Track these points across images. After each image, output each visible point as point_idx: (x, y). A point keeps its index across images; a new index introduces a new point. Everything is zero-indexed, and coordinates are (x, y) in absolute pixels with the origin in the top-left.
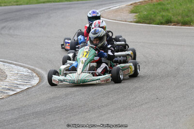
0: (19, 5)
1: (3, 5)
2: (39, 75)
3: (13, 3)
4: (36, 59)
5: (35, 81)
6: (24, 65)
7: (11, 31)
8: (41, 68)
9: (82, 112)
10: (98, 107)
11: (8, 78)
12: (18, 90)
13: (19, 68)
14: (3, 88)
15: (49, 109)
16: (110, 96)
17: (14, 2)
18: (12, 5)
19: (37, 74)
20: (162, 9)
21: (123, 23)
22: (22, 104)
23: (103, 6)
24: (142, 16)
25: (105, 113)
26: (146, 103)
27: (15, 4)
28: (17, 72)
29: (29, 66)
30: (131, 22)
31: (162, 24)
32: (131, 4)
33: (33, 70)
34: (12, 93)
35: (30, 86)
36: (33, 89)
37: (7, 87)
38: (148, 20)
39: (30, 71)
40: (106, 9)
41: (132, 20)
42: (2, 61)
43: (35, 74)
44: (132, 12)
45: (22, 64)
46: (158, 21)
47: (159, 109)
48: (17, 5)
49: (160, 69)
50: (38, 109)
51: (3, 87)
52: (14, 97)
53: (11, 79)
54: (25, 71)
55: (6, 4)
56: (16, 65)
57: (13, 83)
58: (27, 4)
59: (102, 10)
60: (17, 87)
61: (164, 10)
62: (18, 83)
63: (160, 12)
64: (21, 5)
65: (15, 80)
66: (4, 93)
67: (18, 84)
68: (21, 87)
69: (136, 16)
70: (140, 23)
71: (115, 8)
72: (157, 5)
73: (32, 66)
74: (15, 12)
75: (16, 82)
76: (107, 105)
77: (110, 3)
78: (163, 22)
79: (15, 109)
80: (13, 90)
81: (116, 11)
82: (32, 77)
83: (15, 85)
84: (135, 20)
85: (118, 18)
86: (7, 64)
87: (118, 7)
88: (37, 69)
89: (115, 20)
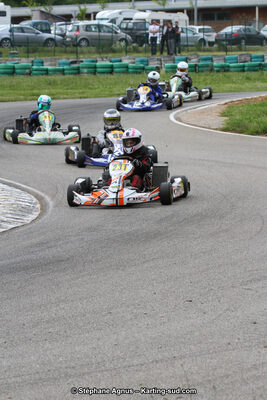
3: (77, 94)
8: (53, 197)
17: (80, 93)
19: (42, 206)
20: (264, 112)
24: (233, 121)
28: (13, 202)
30: (217, 130)
35: (19, 224)
36: (22, 229)
38: (240, 127)
39: (35, 200)
40: (191, 109)
41: (218, 126)
42: (4, 183)
43: (38, 206)
44: (223, 114)
46: (252, 129)
56: (23, 189)
63: (259, 116)
69: (225, 121)
70: (229, 131)
72: (260, 105)
78: (260, 131)
81: (203, 112)
84: (221, 126)
85: (202, 123)
88: (48, 198)
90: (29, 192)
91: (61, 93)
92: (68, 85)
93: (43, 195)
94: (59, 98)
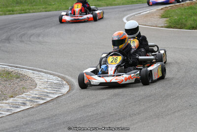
0: (48, 11)
1: (31, 11)
2: (69, 83)
3: (41, 9)
4: (66, 66)
5: (65, 89)
6: (54, 73)
7: (40, 38)
8: (72, 76)
9: (114, 121)
10: (130, 115)
11: (37, 87)
12: (49, 99)
13: (49, 75)
14: (33, 97)
15: (80, 118)
16: (142, 103)
17: (43, 8)
18: (40, 12)
19: (67, 82)
20: (194, 13)
21: (153, 29)
22: (52, 113)
23: (133, 11)
24: (173, 21)
25: (137, 121)
26: (179, 111)
27: (44, 10)
28: (47, 80)
29: (59, 74)
30: (162, 27)
31: (193, 28)
32: (162, 9)
33: (63, 78)
34: (42, 102)
35: (60, 95)
36: (64, 97)
37: (37, 96)
38: (179, 25)
39: (60, 79)
40: (136, 14)
41: (163, 25)
43: (65, 82)
44: (163, 17)
45: (51, 72)
46: (189, 26)
47: (191, 117)
48: (46, 11)
49: (192, 75)
50: (68, 118)
51: (33, 95)
52: (44, 106)
53: (41, 87)
54: (54, 80)
55: (34, 11)
56: (45, 73)
57: (43, 92)
58: (56, 10)
59: (132, 16)
60: (48, 96)
61: (195, 14)
62: (48, 91)
63: (191, 16)
64: (50, 11)
65: (45, 88)
66: (34, 102)
67: (48, 93)
68: (51, 95)
69: (166, 21)
70: (171, 28)
71: (145, 13)
72: (188, 9)
73: (62, 73)
74: (44, 18)
75: (46, 90)
76: (139, 114)
77: (140, 8)
78: (195, 26)
79: (45, 119)
80: (43, 99)
81: (146, 16)
82: (62, 85)
83: (45, 94)
84: (168, 25)
85: (149, 23)
86: (37, 72)
87: (148, 12)
88: (67, 76)
89: (145, 25)
90: (51, 74)
91: (29, 9)
92: (32, 3)
93: (63, 75)
94: (30, 12)
